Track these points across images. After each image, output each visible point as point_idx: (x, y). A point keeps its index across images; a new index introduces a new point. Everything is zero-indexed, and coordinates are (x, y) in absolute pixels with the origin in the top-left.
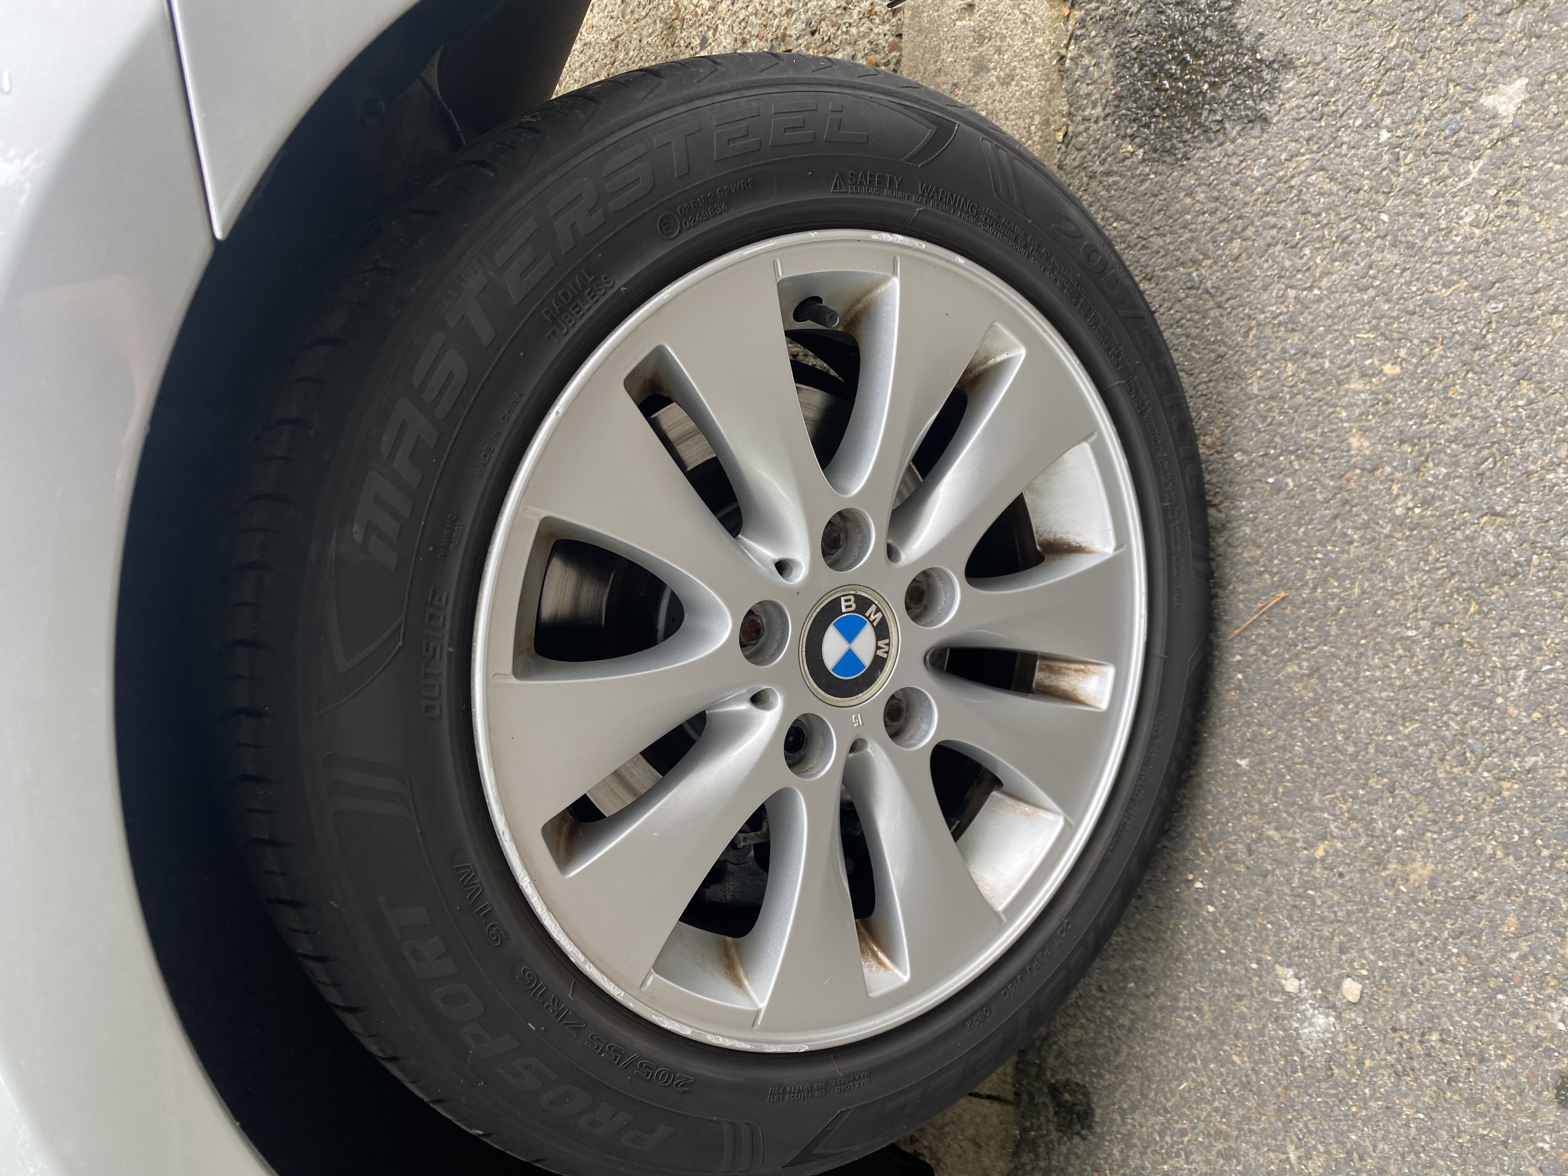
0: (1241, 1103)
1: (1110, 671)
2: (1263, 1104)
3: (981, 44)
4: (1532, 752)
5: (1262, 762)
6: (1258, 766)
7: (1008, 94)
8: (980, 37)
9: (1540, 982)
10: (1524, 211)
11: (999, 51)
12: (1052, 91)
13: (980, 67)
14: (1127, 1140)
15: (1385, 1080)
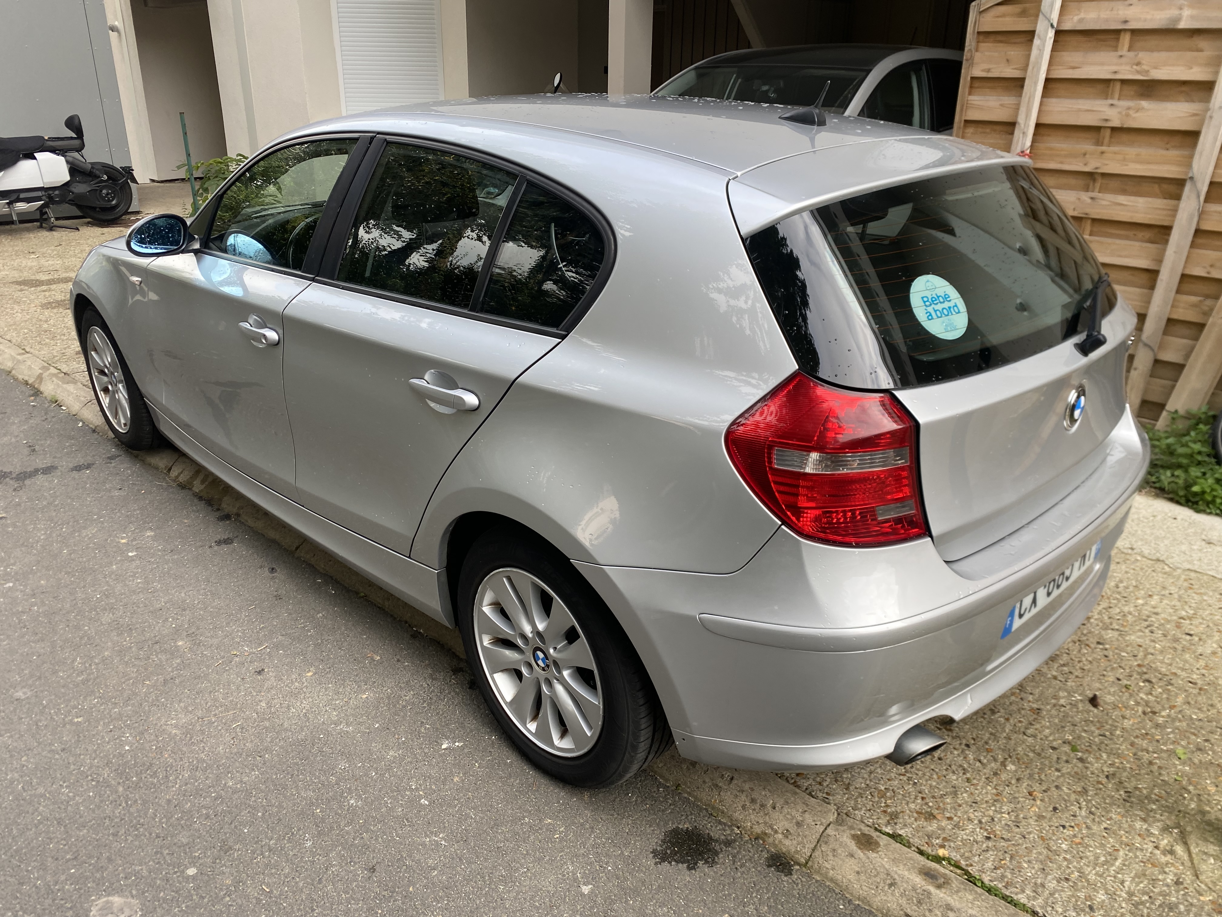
0: (445, 722)
1: (534, 731)
2: (441, 726)
3: (760, 805)
4: (458, 809)
5: (505, 765)
6: (506, 764)
7: (739, 805)
8: (763, 806)
9: (420, 785)
10: (560, 876)
11: (754, 810)
12: (731, 819)
13: (753, 801)
14: (457, 694)
15: (426, 751)
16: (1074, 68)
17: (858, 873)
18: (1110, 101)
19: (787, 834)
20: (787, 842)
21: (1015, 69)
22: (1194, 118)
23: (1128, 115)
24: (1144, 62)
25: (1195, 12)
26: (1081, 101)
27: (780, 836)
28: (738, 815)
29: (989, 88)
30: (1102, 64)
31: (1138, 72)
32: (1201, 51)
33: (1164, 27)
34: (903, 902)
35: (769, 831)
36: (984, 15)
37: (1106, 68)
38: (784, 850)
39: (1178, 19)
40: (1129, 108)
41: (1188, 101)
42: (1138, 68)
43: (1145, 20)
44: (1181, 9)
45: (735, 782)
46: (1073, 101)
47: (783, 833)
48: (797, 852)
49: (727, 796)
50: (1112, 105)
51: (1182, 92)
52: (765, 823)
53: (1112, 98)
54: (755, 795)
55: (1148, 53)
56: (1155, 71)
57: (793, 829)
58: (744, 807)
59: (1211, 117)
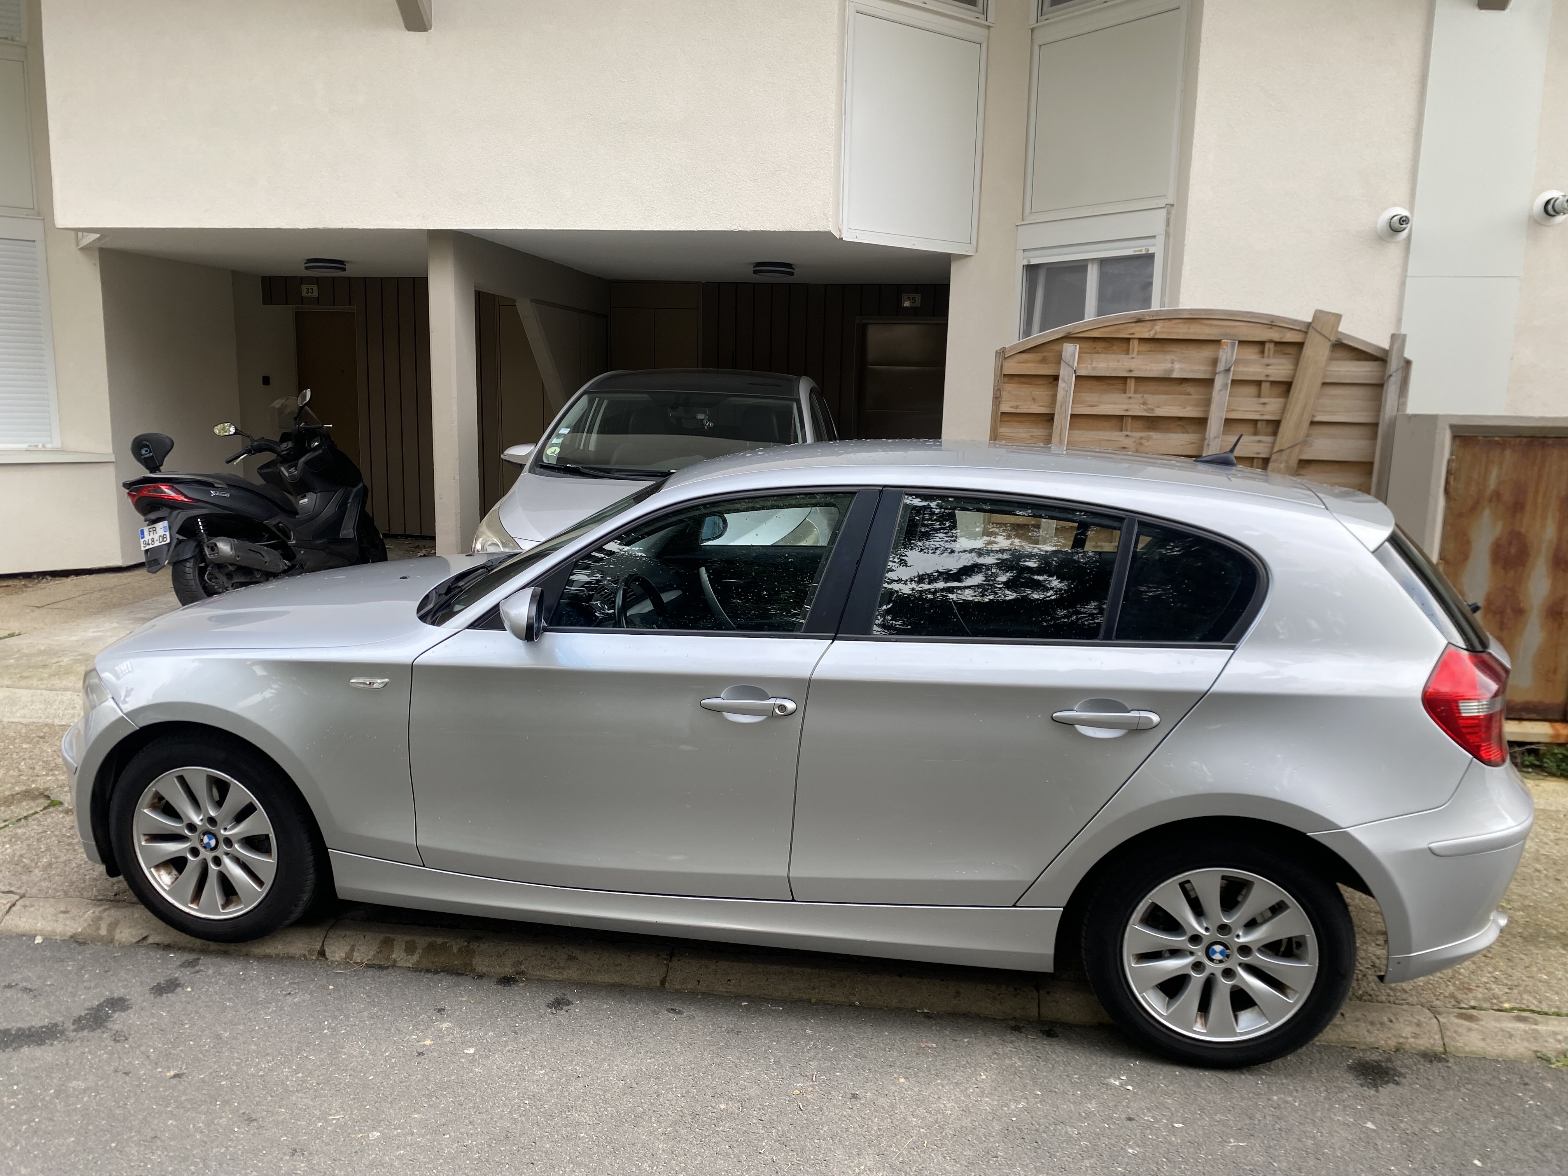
1: (1204, 1030)
16: (1092, 406)
17: (1484, 1039)
18: (1125, 433)
19: (1416, 1036)
20: (1420, 1042)
21: (1042, 406)
22: (1193, 445)
23: (1141, 444)
24: (1148, 402)
25: (1183, 366)
26: (1101, 433)
27: (1412, 1040)
28: (1370, 1039)
29: (1017, 422)
30: (1116, 403)
31: (1146, 410)
32: (1190, 395)
33: (1162, 376)
34: (1526, 1044)
35: (1401, 1040)
36: (1008, 360)
37: (1118, 406)
38: (1423, 1048)
39: (1172, 370)
40: (1141, 438)
41: (1184, 433)
42: (1144, 407)
43: (1146, 370)
44: (1172, 363)
45: (1346, 1015)
46: (1094, 433)
47: (1413, 1037)
48: (1433, 1045)
49: (1350, 1028)
50: (1127, 436)
51: (1179, 425)
52: (1394, 1036)
53: (1126, 430)
54: (1370, 1018)
55: (1151, 396)
56: (1158, 409)
57: (1417, 1030)
58: (1368, 1031)
59: (1208, 445)
